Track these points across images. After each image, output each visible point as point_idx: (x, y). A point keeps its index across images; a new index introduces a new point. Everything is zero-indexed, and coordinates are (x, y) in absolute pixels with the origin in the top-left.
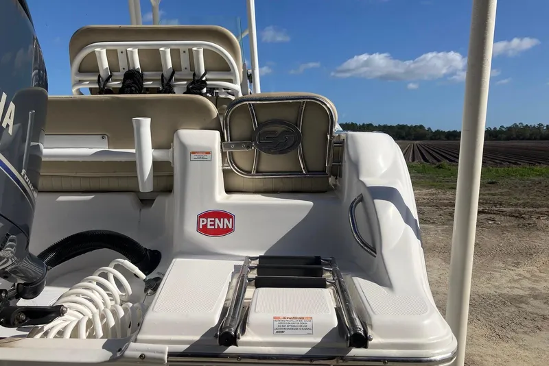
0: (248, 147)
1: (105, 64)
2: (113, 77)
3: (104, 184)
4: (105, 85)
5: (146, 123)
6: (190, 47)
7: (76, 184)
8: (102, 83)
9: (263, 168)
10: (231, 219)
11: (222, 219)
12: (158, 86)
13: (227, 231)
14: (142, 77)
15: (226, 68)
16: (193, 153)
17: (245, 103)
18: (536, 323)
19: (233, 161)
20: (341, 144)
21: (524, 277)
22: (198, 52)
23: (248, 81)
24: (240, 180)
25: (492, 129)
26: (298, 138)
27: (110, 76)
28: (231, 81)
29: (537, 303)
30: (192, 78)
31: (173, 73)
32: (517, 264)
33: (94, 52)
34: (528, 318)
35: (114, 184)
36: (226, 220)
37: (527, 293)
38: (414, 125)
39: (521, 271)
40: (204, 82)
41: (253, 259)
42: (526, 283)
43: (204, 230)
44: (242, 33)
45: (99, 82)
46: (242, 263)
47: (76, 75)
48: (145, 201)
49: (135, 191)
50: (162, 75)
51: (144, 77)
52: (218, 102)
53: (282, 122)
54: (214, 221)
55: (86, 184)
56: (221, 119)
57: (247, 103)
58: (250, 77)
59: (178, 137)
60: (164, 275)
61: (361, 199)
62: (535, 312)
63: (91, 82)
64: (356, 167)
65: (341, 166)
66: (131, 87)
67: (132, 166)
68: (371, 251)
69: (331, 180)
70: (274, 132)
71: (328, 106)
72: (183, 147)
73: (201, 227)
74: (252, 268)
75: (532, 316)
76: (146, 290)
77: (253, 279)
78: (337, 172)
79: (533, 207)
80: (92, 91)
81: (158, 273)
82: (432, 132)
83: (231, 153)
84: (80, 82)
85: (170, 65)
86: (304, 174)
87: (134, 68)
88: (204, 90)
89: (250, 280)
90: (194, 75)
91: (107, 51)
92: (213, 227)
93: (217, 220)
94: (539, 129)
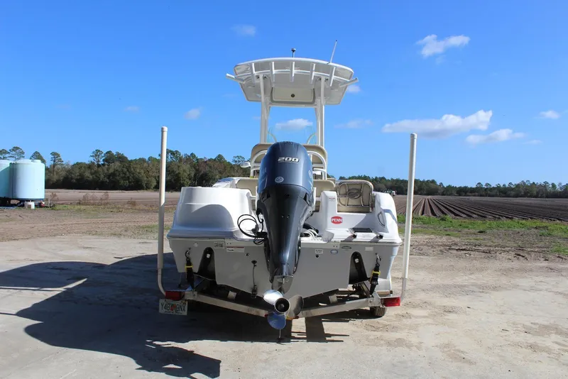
0: (345, 197)
9: (349, 204)
11: (338, 219)
13: (340, 222)
16: (329, 199)
17: (344, 183)
24: (342, 208)
25: (502, 185)
26: (361, 194)
32: (471, 274)
36: (340, 219)
38: (426, 180)
43: (333, 222)
53: (356, 189)
54: (336, 220)
59: (324, 193)
64: (379, 204)
68: (383, 226)
70: (353, 192)
72: (326, 197)
78: (373, 206)
82: (443, 187)
83: (340, 200)
86: (363, 207)
94: (545, 186)
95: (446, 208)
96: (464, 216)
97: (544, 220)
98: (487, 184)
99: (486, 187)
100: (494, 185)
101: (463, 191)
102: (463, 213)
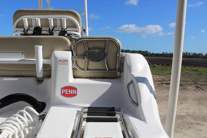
0: (84, 58)
1: (26, 24)
2: (30, 30)
3: (23, 74)
4: (26, 32)
5: (40, 47)
6: (61, 18)
7: (11, 73)
8: (25, 32)
9: (90, 67)
10: (76, 90)
11: (72, 90)
12: (47, 33)
13: (74, 95)
14: (41, 30)
15: (75, 26)
16: (60, 61)
17: (83, 40)
18: (189, 126)
19: (77, 64)
20: (123, 58)
21: (184, 108)
22: (64, 20)
23: (84, 32)
24: (80, 73)
25: (171, 53)
26: (105, 55)
27: (29, 29)
28: (77, 31)
29: (189, 118)
30: (61, 30)
31: (54, 28)
32: (182, 103)
33: (22, 20)
34: (186, 124)
35: (27, 74)
36: (73, 90)
37: (186, 114)
38: (144, 51)
39: (183, 106)
40: (66, 31)
41: (85, 108)
42: (185, 110)
43: (64, 95)
44: (82, 14)
45: (24, 31)
46: (80, 110)
47: (15, 28)
48: (40, 81)
49: (35, 77)
50: (49, 29)
51: (42, 30)
52: (71, 40)
53: (99, 48)
54: (68, 91)
55: (15, 74)
56: (72, 47)
57: (84, 40)
58: (84, 30)
59: (54, 54)
60: (47, 113)
61: (132, 82)
62: (189, 121)
63: (21, 31)
64: (130, 68)
65: (123, 67)
66: (36, 33)
67: (34, 66)
68: (136, 105)
69: (118, 73)
70: (95, 52)
71: (118, 42)
72: (56, 58)
73: (63, 93)
74: (85, 113)
75: (188, 123)
76: (39, 120)
77: (86, 118)
78: (121, 70)
79: (186, 82)
80: (21, 35)
81: (45, 112)
82: (151, 53)
83: (76, 61)
84: (17, 31)
85: (52, 25)
86: (108, 71)
87: (38, 26)
88: (66, 35)
89: (84, 119)
90: (62, 29)
91: (28, 19)
92: (68, 93)
93: (69, 90)
94: (186, 54)
95: (152, 61)
96: (161, 65)
97: (192, 67)
98: (166, 53)
99: (166, 54)
100: (168, 53)
101: (158, 55)
102: (161, 64)
